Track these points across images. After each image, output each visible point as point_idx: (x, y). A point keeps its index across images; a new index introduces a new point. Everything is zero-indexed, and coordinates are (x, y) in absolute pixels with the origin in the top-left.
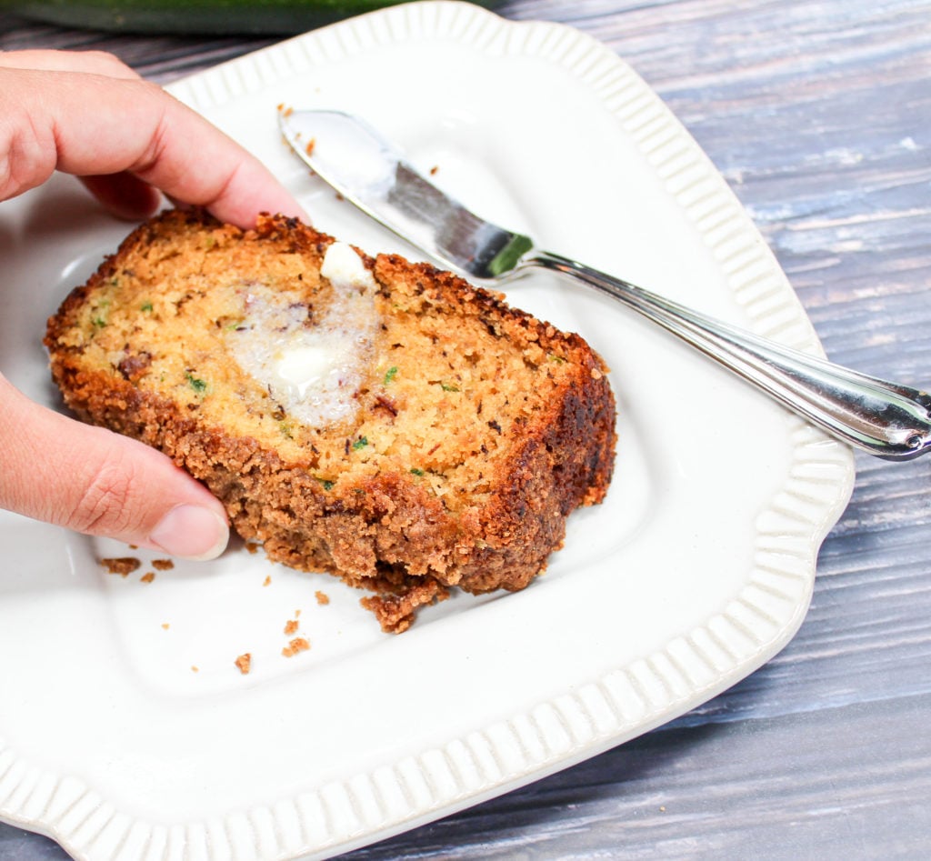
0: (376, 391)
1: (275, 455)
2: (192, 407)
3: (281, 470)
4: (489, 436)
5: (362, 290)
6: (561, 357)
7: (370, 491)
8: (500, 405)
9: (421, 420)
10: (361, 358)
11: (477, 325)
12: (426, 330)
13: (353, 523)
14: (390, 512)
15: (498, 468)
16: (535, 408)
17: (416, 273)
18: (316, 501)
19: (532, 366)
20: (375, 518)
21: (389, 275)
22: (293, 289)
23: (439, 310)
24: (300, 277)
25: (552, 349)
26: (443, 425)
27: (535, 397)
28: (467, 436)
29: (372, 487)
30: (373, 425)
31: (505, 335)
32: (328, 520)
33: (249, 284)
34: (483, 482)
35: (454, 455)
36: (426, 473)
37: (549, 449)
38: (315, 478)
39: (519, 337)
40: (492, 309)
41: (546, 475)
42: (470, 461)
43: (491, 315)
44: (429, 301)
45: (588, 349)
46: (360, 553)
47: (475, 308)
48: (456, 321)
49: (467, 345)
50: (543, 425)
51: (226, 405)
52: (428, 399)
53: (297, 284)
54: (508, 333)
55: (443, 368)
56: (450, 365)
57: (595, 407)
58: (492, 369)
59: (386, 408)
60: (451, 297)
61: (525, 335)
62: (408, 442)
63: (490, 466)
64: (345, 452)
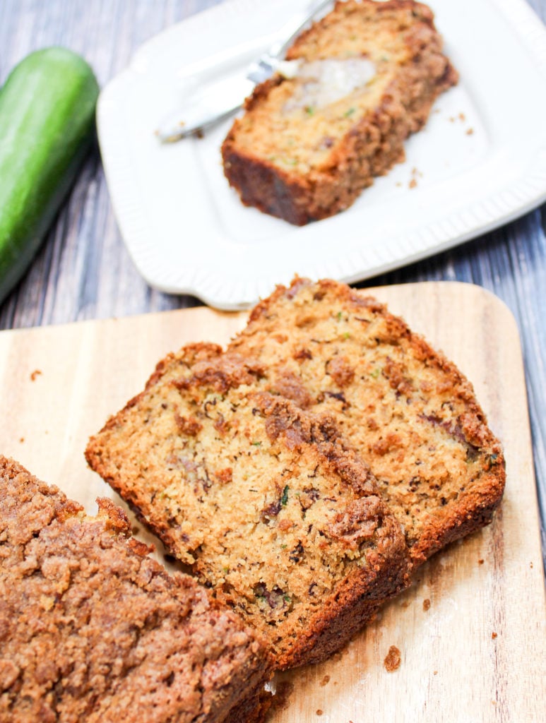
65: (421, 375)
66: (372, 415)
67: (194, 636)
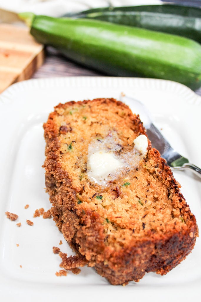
0: (118, 186)
1: (71, 182)
2: (61, 153)
3: (69, 187)
4: (140, 228)
5: (141, 154)
6: (184, 220)
7: (87, 214)
8: (152, 220)
9: (124, 205)
10: (122, 173)
11: (165, 190)
12: (148, 179)
13: (75, 220)
14: (87, 226)
15: (132, 241)
16: (162, 230)
17: (160, 161)
18: (71, 204)
19: (173, 216)
20: (82, 224)
21: (151, 156)
22: (123, 140)
23: (157, 177)
24: (128, 138)
25: (183, 215)
26: (129, 212)
27: (164, 227)
28: (133, 222)
29: (89, 213)
30: (108, 195)
31: (172, 200)
32: (70, 213)
33: (114, 130)
34: (123, 242)
35: (124, 224)
36: (110, 223)
37: (156, 248)
38: (77, 197)
39: (175, 203)
40: (174, 188)
41: (148, 256)
42: (127, 231)
43: (172, 190)
44: (156, 171)
45: (195, 224)
46: (70, 231)
47: (169, 184)
48: (160, 184)
49: (157, 193)
50: (159, 238)
51: (71, 158)
52: (131, 201)
53: (125, 140)
54: (173, 199)
55: (144, 195)
56: (147, 195)
57: (183, 245)
58: (159, 207)
59: (117, 193)
60: (164, 175)
61: (178, 204)
62: (114, 209)
63: (130, 238)
64: (92, 196)
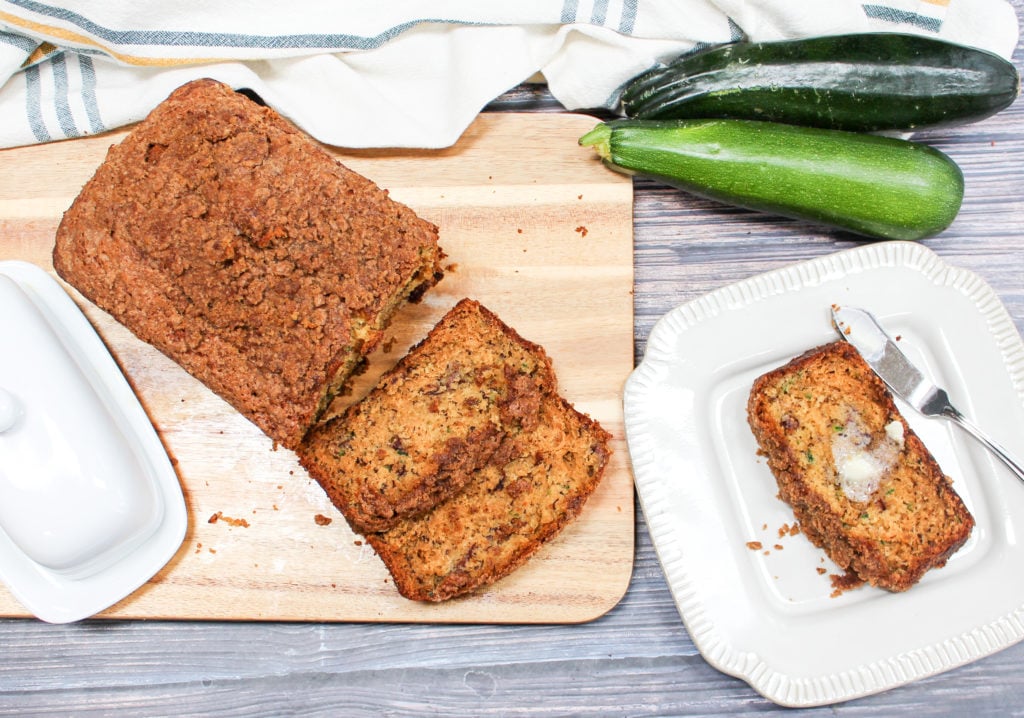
1: (829, 506)
2: (803, 469)
3: (829, 513)
4: (917, 541)
5: (897, 444)
6: (960, 520)
8: (926, 528)
9: (893, 517)
10: (882, 478)
12: (914, 479)
13: (848, 550)
14: (865, 557)
17: (923, 453)
19: (947, 516)
20: (858, 554)
21: (911, 445)
23: (923, 474)
25: (959, 514)
26: (901, 525)
28: (908, 535)
30: (873, 510)
31: (943, 498)
33: (854, 410)
36: (885, 543)
38: (841, 523)
39: (948, 502)
40: (945, 486)
43: (942, 487)
45: (972, 522)
48: (927, 481)
49: (926, 495)
51: (817, 474)
52: (899, 510)
56: (916, 499)
58: (930, 508)
59: (882, 505)
60: (930, 472)
61: (951, 502)
64: (857, 517)
65: (509, 547)
66: (482, 510)
67: (279, 407)
